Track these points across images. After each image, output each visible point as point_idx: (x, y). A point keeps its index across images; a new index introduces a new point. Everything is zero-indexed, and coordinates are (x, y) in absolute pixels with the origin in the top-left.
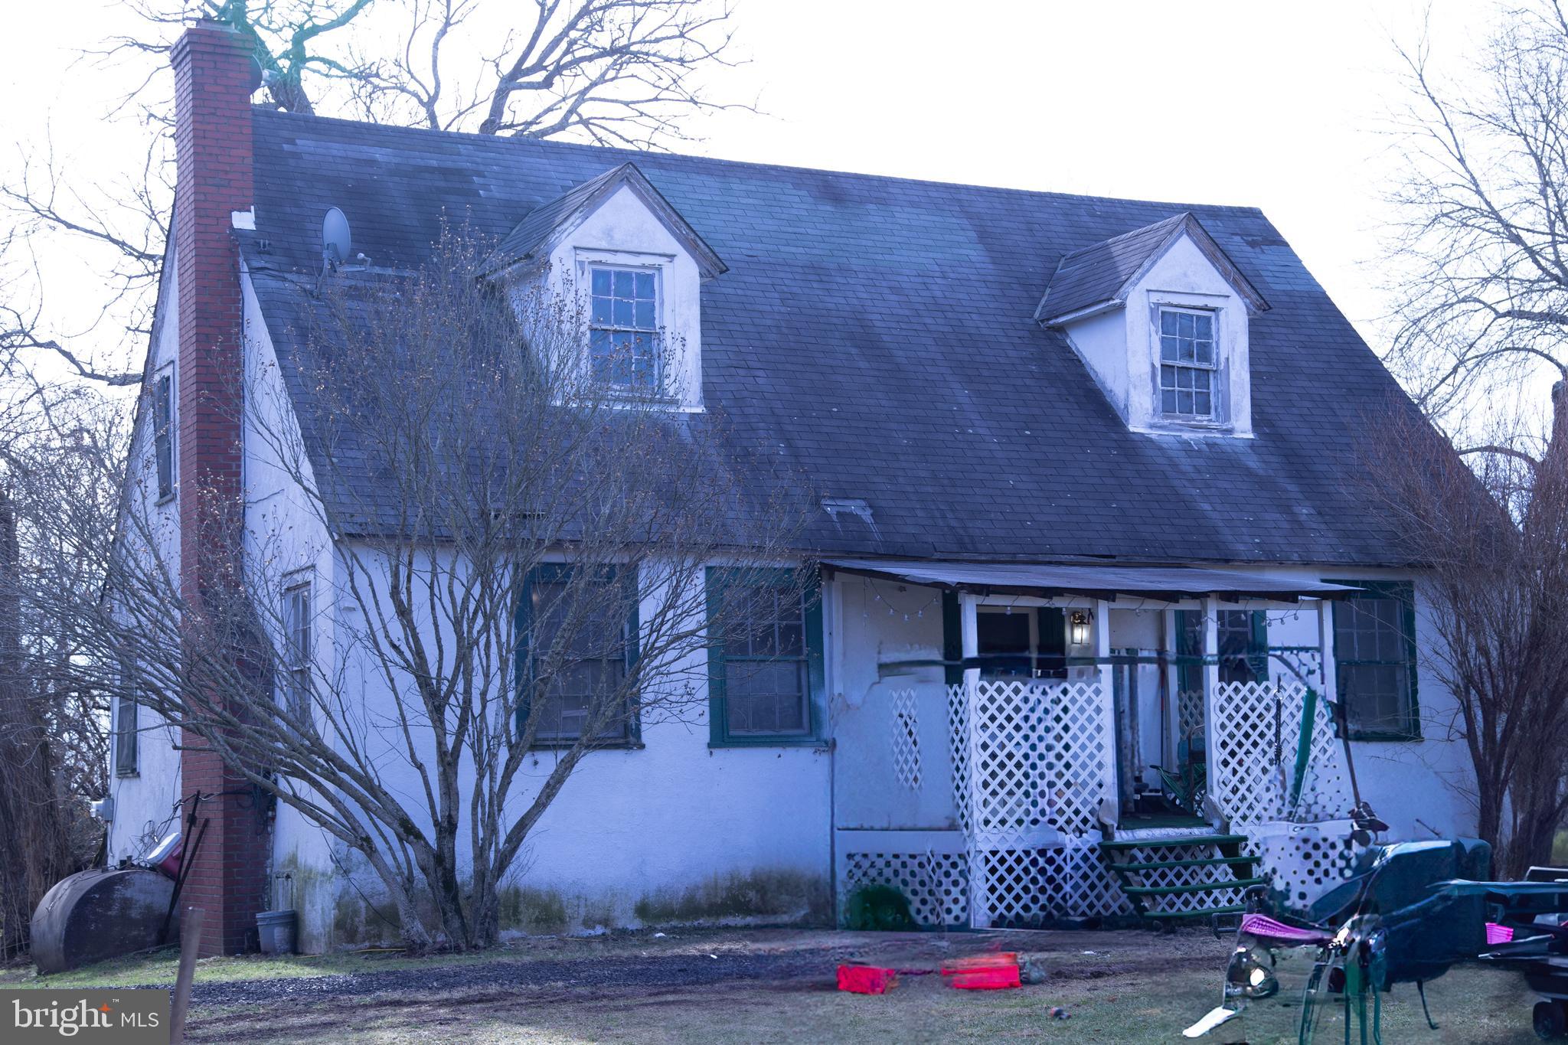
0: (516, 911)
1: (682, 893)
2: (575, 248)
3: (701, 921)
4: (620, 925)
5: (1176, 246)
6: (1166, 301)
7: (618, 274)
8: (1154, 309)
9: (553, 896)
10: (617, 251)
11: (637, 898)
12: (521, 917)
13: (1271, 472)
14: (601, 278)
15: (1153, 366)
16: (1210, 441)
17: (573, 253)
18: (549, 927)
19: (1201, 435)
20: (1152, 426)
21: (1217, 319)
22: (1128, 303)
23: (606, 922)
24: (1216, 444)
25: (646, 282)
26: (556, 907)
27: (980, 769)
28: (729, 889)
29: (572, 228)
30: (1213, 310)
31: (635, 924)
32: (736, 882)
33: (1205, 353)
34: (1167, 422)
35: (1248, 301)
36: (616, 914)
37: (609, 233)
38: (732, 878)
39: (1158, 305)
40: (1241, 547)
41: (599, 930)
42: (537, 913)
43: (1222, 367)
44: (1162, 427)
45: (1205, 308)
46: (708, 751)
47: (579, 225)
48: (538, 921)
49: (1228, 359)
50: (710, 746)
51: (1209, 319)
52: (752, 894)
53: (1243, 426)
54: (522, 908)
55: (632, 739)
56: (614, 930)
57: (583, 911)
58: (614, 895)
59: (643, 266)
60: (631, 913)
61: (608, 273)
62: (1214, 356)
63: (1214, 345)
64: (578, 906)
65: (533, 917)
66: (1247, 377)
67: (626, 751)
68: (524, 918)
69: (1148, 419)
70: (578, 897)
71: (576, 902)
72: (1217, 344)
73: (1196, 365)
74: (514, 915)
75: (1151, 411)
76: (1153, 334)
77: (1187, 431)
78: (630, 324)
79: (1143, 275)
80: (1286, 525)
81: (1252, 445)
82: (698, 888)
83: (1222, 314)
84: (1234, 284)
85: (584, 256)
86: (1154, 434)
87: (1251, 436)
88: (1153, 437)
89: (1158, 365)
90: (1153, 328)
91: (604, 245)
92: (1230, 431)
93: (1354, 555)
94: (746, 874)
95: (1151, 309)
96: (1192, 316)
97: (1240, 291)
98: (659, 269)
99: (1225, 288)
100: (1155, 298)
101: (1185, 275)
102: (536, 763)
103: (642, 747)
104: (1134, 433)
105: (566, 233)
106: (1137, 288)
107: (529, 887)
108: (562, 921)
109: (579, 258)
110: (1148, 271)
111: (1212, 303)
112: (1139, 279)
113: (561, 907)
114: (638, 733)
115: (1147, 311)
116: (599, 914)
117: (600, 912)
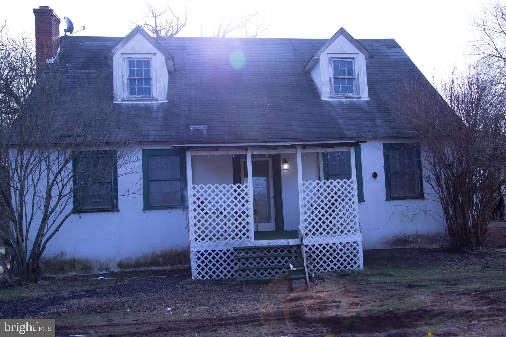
0: (74, 266)
1: (134, 259)
2: (122, 54)
3: (142, 268)
4: (112, 270)
5: (338, 39)
6: (335, 56)
7: (137, 61)
8: (330, 60)
9: (87, 261)
10: (136, 54)
11: (118, 261)
12: (76, 268)
13: (371, 110)
14: (131, 63)
15: (330, 78)
16: (351, 101)
17: (121, 56)
18: (86, 271)
19: (349, 100)
20: (330, 98)
21: (354, 61)
22: (320, 58)
23: (107, 269)
24: (353, 102)
25: (147, 63)
26: (88, 264)
27: (193, 219)
28: (152, 258)
29: (121, 48)
30: (353, 59)
31: (117, 270)
32: (155, 255)
33: (350, 72)
34: (336, 96)
35: (366, 55)
36: (111, 266)
37: (133, 48)
38: (153, 254)
39: (332, 58)
40: (349, 133)
41: (104, 272)
42: (82, 267)
43: (356, 77)
44: (333, 98)
45: (349, 58)
46: (143, 211)
47: (123, 47)
48: (82, 269)
49: (358, 74)
50: (144, 210)
51: (351, 62)
52: (161, 259)
53: (365, 96)
54: (76, 265)
55: (115, 208)
56: (110, 272)
57: (98, 266)
58: (109, 260)
59: (145, 58)
60: (116, 266)
61: (134, 61)
62: (354, 74)
63: (354, 70)
64: (97, 264)
65: (80, 268)
66: (366, 80)
67: (113, 212)
68: (77, 268)
69: (329, 95)
70: (96, 261)
71: (96, 263)
72: (355, 69)
73: (347, 77)
74: (73, 267)
75: (330, 93)
76: (330, 67)
77: (343, 99)
78: (142, 76)
79: (326, 49)
80: (370, 126)
81: (367, 102)
82: (140, 257)
83: (356, 60)
84: (360, 50)
85: (125, 56)
86: (330, 100)
87: (368, 99)
88: (330, 101)
89: (332, 77)
90: (330, 66)
91: (132, 52)
92: (360, 98)
93: (394, 134)
94: (158, 252)
95: (329, 60)
96: (345, 61)
97: (362, 52)
98: (151, 58)
99: (357, 51)
100: (330, 56)
101: (342, 48)
102: (80, 217)
103: (118, 211)
104: (323, 100)
105: (119, 49)
106: (324, 52)
107: (79, 258)
108: (91, 269)
109: (123, 57)
110: (327, 47)
111: (352, 56)
112: (324, 50)
113: (90, 264)
114: (117, 206)
115: (328, 60)
116: (104, 266)
117: (105, 266)
